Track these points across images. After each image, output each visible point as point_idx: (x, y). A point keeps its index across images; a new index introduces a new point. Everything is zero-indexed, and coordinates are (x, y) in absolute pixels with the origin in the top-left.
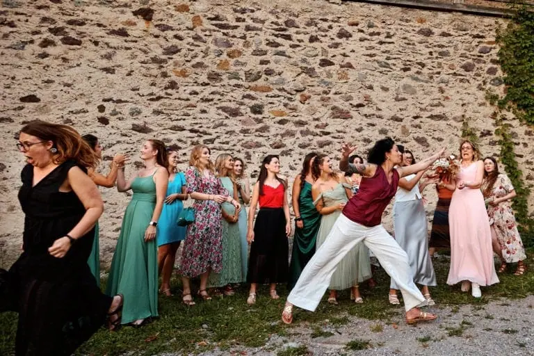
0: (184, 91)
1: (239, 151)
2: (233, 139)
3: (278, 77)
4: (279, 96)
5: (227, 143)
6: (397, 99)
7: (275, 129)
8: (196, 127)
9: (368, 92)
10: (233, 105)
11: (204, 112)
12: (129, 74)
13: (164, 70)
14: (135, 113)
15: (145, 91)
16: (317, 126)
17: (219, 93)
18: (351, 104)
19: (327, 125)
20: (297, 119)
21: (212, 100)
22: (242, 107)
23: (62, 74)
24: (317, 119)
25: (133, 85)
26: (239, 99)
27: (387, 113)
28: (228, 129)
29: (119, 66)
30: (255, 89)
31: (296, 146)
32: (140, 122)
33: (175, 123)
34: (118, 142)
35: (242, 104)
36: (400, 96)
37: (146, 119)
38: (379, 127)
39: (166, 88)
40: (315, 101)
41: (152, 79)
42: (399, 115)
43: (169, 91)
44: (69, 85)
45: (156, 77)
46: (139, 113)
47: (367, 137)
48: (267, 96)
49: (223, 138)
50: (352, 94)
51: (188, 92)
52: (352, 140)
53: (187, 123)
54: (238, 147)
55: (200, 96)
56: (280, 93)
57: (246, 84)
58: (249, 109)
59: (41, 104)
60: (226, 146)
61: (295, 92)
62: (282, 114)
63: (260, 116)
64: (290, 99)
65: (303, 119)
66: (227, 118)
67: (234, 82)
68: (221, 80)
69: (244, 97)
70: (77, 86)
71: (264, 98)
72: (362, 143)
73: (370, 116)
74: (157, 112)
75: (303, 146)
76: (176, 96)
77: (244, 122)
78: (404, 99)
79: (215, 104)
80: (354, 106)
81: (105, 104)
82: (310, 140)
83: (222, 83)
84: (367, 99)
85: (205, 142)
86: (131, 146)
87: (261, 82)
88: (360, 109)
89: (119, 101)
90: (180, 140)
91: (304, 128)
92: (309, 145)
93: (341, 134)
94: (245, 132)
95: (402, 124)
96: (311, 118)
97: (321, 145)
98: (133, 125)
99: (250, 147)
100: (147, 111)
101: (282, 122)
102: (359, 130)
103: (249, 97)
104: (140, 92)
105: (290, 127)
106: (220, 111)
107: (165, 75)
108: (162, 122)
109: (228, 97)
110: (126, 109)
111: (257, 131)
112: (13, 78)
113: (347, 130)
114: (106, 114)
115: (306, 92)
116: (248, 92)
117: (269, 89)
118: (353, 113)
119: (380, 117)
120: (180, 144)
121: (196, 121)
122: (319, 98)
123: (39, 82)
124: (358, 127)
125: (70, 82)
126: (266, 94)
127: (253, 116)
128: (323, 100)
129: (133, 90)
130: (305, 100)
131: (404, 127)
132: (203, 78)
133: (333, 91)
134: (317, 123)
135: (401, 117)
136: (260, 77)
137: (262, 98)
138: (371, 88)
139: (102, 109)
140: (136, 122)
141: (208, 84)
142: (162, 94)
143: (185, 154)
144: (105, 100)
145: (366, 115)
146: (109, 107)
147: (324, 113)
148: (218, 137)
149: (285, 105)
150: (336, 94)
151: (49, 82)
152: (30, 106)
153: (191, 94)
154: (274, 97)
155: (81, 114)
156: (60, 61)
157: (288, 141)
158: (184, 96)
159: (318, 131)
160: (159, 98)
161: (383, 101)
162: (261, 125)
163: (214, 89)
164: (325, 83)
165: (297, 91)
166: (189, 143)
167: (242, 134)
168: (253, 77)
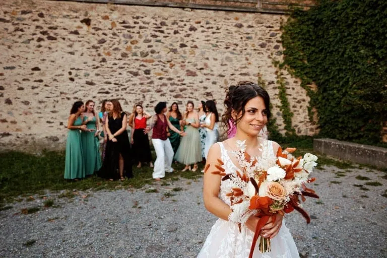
0: (109, 63)
1: (139, 94)
2: (136, 88)
3: (157, 54)
4: (158, 65)
5: (133, 90)
6: (222, 65)
7: (157, 82)
8: (117, 82)
9: (206, 61)
10: (135, 70)
11: (120, 74)
12: (82, 55)
13: (99, 52)
14: (87, 75)
15: (91, 63)
16: (179, 81)
17: (127, 64)
18: (197, 68)
19: (184, 80)
20: (168, 77)
21: (124, 68)
22: (140, 71)
23: (49, 56)
24: (179, 77)
25: (84, 61)
26: (138, 67)
27: (216, 73)
28: (133, 83)
29: (76, 51)
30: (146, 61)
31: (168, 91)
32: (89, 80)
33: (106, 80)
34: (80, 90)
35: (139, 69)
36: (224, 63)
37: (92, 78)
38: (212, 80)
39: (101, 62)
40: (177, 67)
41: (93, 57)
42: (223, 74)
43: (102, 63)
44: (53, 62)
45: (95, 56)
46: (88, 75)
47: (205, 86)
48: (152, 65)
49: (131, 87)
50: (197, 63)
51: (112, 63)
52: (197, 87)
53: (112, 80)
54: (139, 92)
55: (118, 66)
56: (159, 63)
57: (141, 59)
58: (143, 72)
59: (41, 71)
60: (132, 92)
61: (166, 62)
62: (160, 74)
63: (149, 76)
64: (164, 66)
65: (171, 77)
66: (132, 77)
67: (135, 58)
68: (128, 57)
69: (140, 66)
70: (57, 62)
71: (151, 66)
72: (203, 89)
73: (207, 74)
74: (97, 75)
75: (172, 91)
76: (106, 66)
77: (141, 79)
78: (226, 65)
79: (126, 70)
80: (198, 69)
81: (72, 71)
82: (175, 88)
83: (129, 58)
84: (206, 65)
85: (122, 89)
86: (86, 92)
87: (148, 58)
88: (202, 71)
89: (78, 69)
90: (110, 89)
91: (172, 82)
92: (175, 90)
93: (191, 85)
94: (142, 84)
95: (224, 78)
96: (176, 76)
97: (181, 90)
98: (87, 81)
99: (145, 92)
100: (92, 74)
101: (160, 79)
102: (201, 82)
103: (143, 65)
104: (88, 64)
105: (164, 81)
106: (129, 74)
107: (99, 55)
108: (101, 80)
109: (132, 66)
110: (82, 73)
111: (148, 83)
112: (27, 59)
113: (195, 82)
114: (73, 76)
115: (172, 62)
116: (142, 63)
117: (153, 61)
118: (198, 73)
119: (212, 75)
120: (110, 91)
121: (117, 79)
122: (180, 65)
123: (39, 60)
124: (200, 80)
125: (53, 60)
126: (151, 64)
127: (145, 75)
128: (182, 66)
129: (85, 63)
130: (172, 66)
131: (226, 80)
132: (119, 56)
133: (187, 61)
134: (178, 79)
135: (224, 75)
136: (148, 54)
137: (149, 66)
138: (207, 59)
139: (70, 73)
140: (88, 80)
141: (121, 59)
142: (99, 65)
143: (112, 96)
144: (71, 69)
145: (205, 74)
146: (74, 72)
147: (182, 74)
148: (128, 87)
149: (162, 70)
150: (189, 63)
151: (44, 60)
152: (36, 72)
153: (113, 65)
154: (156, 65)
155: (61, 76)
156: (47, 49)
157: (164, 89)
158: (110, 66)
159: (179, 83)
160: (97, 67)
161: (214, 66)
162: (149, 81)
163: (124, 62)
164: (183, 57)
165: (168, 62)
166: (114, 90)
167: (140, 85)
168: (144, 55)
